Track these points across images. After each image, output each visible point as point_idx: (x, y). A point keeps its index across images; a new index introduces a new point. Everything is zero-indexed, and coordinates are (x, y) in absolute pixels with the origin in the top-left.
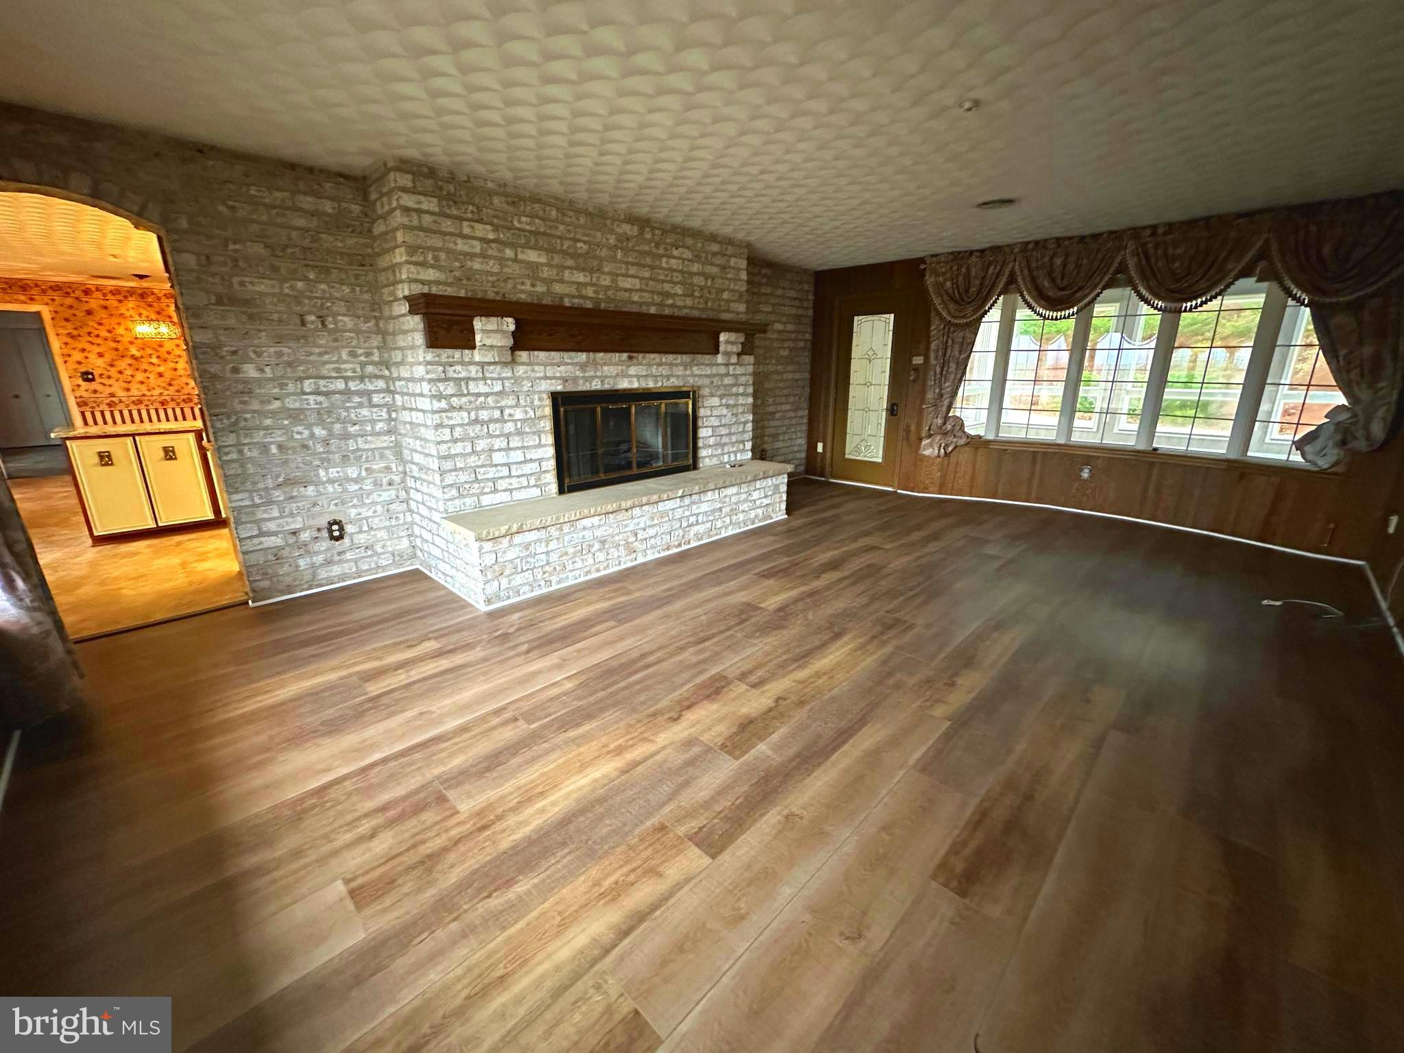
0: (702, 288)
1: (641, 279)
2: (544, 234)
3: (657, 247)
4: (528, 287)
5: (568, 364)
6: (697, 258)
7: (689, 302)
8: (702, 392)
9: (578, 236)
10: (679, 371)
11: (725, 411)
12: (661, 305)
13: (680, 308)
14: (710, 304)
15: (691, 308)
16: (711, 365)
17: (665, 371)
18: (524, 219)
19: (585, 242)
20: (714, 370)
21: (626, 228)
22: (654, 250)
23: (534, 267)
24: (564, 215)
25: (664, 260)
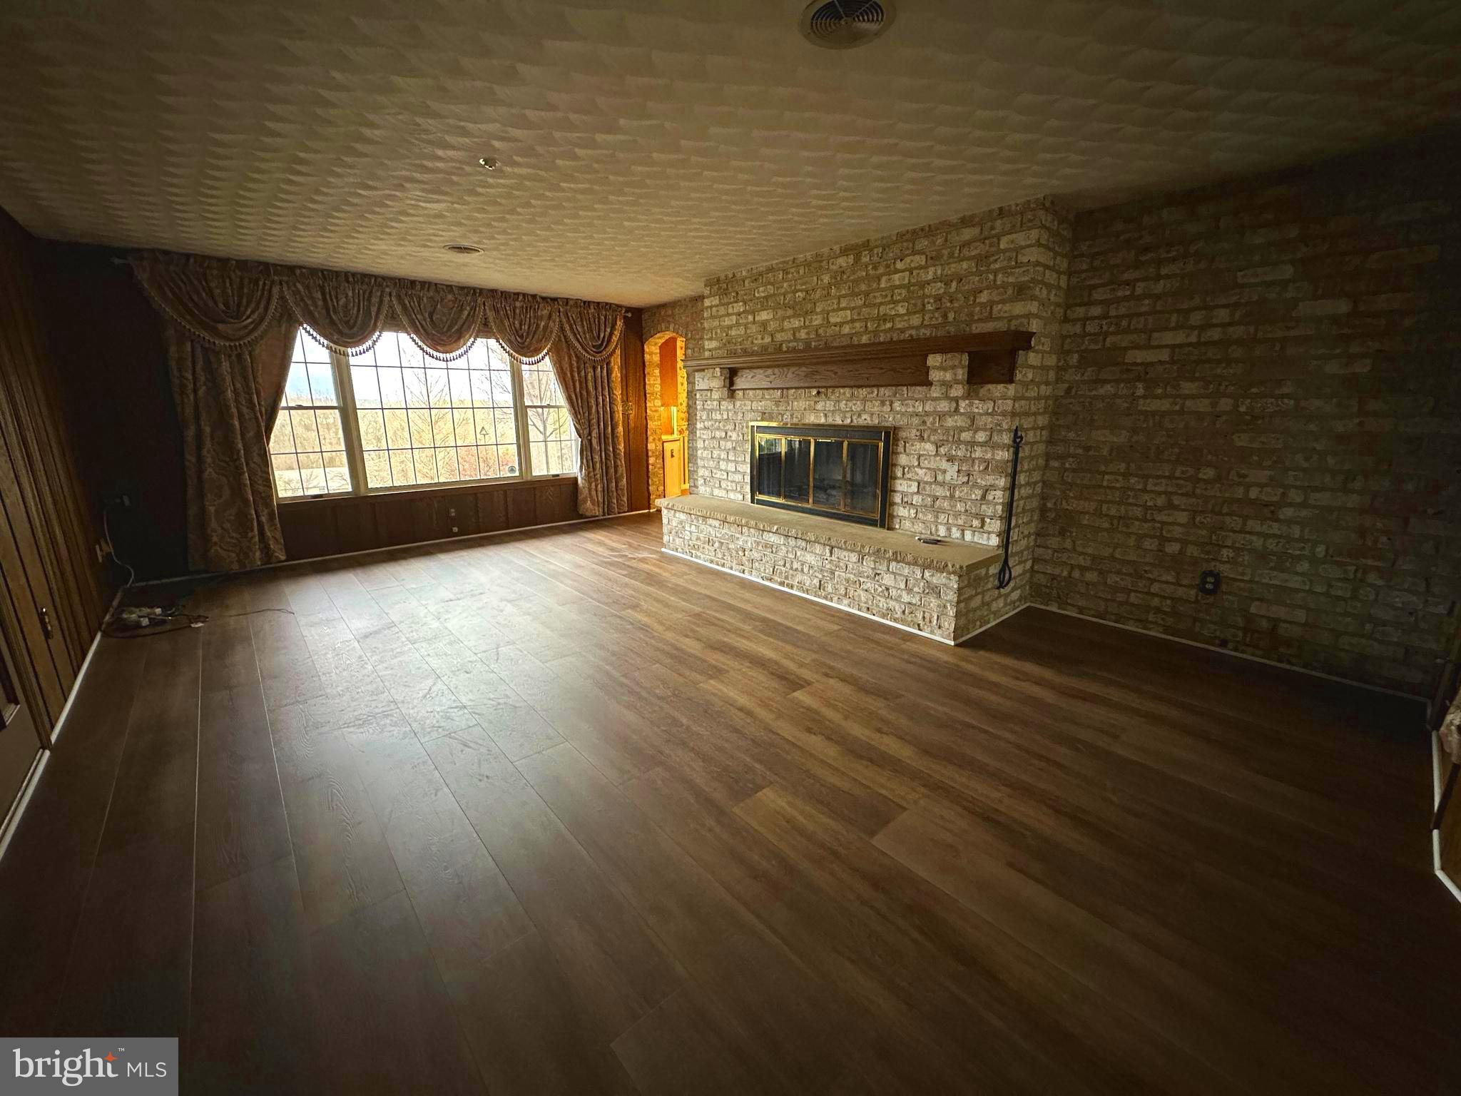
0: (939, 299)
1: (852, 309)
2: (774, 295)
3: (875, 268)
4: (760, 341)
5: (767, 400)
6: (934, 259)
7: (916, 320)
8: (902, 434)
9: (798, 287)
10: (875, 407)
11: (944, 464)
12: (876, 333)
13: (902, 331)
14: (951, 316)
15: (917, 328)
16: (923, 400)
17: (858, 406)
18: (761, 289)
19: (801, 291)
20: (929, 407)
21: (842, 261)
22: (871, 272)
23: (764, 324)
24: (787, 273)
25: (884, 279)
